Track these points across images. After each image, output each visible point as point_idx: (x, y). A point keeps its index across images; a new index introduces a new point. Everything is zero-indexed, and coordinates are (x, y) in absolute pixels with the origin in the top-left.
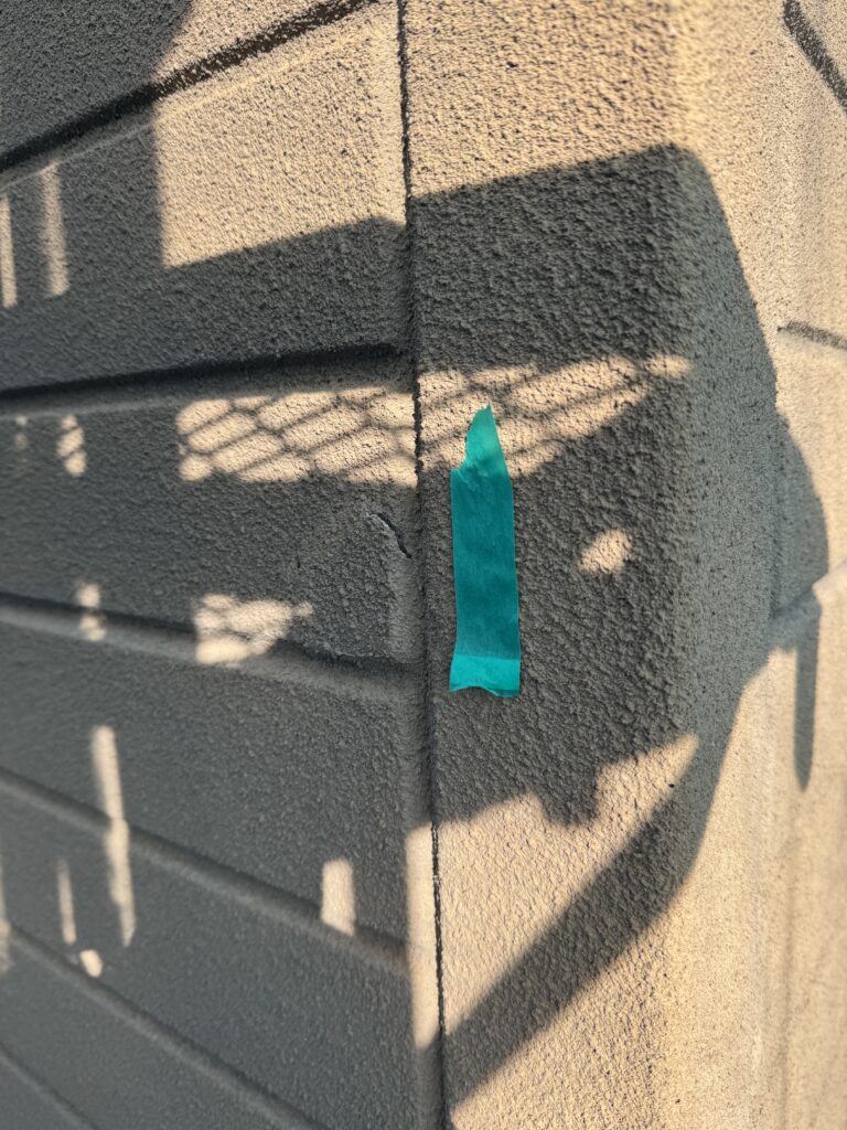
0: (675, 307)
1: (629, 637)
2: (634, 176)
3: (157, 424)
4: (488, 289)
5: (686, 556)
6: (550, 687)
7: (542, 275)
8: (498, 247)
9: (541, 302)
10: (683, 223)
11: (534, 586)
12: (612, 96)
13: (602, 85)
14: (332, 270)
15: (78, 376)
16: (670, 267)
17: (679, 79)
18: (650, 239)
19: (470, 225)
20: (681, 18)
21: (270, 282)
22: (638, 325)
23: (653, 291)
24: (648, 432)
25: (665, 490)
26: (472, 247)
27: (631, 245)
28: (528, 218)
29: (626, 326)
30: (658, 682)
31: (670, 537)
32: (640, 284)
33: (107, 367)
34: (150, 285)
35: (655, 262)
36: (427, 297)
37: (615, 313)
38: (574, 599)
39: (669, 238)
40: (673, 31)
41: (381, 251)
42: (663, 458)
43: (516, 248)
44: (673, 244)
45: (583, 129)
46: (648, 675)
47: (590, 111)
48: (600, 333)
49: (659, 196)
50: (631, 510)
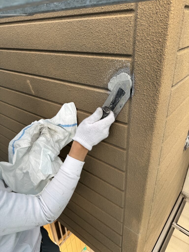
0: (164, 57)
1: (156, 90)
2: (162, 42)
3: (96, 60)
4: (144, 51)
5: (162, 82)
6: (146, 95)
7: (150, 50)
8: (146, 46)
9: (150, 54)
10: (166, 48)
11: (146, 84)
12: (161, 32)
13: (160, 31)
14: (124, 44)
15: (82, 51)
16: (164, 52)
17: (168, 32)
18: (163, 49)
19: (143, 43)
20: (169, 25)
21: (115, 44)
22: (160, 58)
23: (162, 55)
24: (160, 69)
25: (161, 76)
26: (143, 46)
27: (161, 49)
28: (150, 44)
29: (159, 58)
30: (158, 95)
31: (161, 80)
32: (161, 54)
33: (88, 51)
34: (96, 41)
35: (163, 52)
36: (136, 51)
37: (158, 56)
38: (150, 86)
39: (165, 49)
40: (168, 27)
41: (131, 44)
42: (161, 72)
43: (148, 47)
44: (165, 50)
45: (157, 35)
46: (157, 94)
47: (158, 33)
48: (156, 58)
49: (164, 45)
50: (158, 77)
